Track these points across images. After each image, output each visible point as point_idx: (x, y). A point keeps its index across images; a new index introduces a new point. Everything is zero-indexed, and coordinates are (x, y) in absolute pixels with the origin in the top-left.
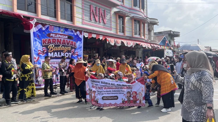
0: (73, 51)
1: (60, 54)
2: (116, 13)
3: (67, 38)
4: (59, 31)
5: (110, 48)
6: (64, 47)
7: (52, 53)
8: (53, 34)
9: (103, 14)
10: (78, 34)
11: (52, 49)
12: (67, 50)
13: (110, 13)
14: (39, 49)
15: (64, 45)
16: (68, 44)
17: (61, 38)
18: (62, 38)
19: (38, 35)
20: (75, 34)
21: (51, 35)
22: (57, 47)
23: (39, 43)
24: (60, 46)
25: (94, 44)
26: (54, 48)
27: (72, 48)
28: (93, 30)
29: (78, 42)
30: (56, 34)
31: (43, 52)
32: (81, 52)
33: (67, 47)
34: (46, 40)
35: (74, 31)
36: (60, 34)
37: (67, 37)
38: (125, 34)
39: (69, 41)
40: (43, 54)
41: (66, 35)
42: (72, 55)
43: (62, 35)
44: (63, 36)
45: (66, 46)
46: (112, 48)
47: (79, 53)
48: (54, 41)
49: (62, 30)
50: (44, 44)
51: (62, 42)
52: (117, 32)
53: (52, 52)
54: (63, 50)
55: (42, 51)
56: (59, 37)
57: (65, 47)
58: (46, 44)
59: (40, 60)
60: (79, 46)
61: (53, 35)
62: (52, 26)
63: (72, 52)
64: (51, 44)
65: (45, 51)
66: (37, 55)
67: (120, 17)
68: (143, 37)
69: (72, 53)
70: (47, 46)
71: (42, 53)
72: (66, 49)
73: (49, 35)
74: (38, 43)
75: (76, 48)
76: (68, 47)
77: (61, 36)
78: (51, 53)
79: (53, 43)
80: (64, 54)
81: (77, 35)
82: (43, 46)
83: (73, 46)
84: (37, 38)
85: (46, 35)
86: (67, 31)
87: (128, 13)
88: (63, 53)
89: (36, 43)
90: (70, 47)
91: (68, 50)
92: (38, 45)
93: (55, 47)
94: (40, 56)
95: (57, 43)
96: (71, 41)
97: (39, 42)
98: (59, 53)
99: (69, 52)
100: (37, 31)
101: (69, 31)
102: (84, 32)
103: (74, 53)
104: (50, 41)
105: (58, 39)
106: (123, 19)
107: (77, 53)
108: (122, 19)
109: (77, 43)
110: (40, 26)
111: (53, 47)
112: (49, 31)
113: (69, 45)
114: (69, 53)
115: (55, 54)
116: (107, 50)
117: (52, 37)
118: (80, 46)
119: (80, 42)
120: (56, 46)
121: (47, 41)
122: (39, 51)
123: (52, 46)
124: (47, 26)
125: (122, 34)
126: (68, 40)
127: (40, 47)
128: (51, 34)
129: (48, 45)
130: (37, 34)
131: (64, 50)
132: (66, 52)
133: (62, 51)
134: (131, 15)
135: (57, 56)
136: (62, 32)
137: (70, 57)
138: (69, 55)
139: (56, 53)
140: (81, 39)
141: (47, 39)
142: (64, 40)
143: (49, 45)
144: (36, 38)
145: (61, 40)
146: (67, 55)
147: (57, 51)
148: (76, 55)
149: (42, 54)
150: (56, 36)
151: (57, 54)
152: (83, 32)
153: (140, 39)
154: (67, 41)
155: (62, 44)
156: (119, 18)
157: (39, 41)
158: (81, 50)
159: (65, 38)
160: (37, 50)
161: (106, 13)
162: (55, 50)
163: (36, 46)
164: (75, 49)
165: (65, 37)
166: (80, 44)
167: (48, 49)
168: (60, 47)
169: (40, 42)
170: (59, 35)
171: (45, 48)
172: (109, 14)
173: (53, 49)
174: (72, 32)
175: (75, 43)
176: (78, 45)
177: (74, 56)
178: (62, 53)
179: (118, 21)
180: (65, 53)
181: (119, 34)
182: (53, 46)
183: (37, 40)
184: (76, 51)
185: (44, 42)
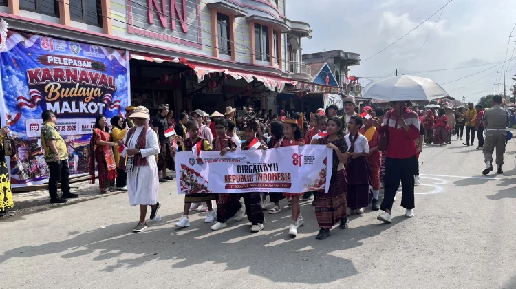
0: (109, 98)
1: (77, 107)
2: (210, 7)
3: (89, 68)
4: (68, 48)
5: (198, 91)
6: (85, 89)
7: (57, 104)
8: (53, 56)
9: (179, 10)
10: (117, 58)
11: (54, 94)
12: (93, 96)
13: (196, 7)
14: (20, 94)
15: (84, 84)
16: (94, 81)
17: (75, 66)
18: (78, 67)
19: (15, 59)
20: (110, 58)
21: (50, 59)
22: (68, 89)
23: (20, 78)
24: (75, 86)
25: (158, 81)
26: (60, 91)
27: (104, 91)
28: (156, 49)
29: (120, 76)
30: (62, 57)
31: (32, 100)
32: (126, 99)
33: (93, 89)
34: (36, 72)
35: (104, 50)
36: (73, 59)
37: (89, 65)
38: (233, 59)
39: (97, 75)
40: (31, 107)
41: (86, 60)
42: (105, 109)
43: (77, 59)
44: (79, 61)
45: (91, 87)
46: (204, 91)
47: (121, 104)
48: (59, 73)
49: (75, 47)
50: (32, 81)
51: (79, 77)
52: (214, 54)
53: (56, 101)
54: (84, 95)
55: (28, 98)
56: (71, 65)
57: (89, 89)
58: (38, 80)
59: (23, 120)
60: (122, 85)
61: (55, 60)
62: (49, 39)
63: (105, 102)
64: (52, 81)
65: (38, 99)
66: (13, 109)
67: (221, 17)
68: (276, 66)
69: (105, 104)
70: (41, 88)
71: (29, 104)
72: (90, 93)
73: (43, 60)
74: (15, 79)
75: (115, 91)
76: (95, 88)
77: (75, 63)
78: (53, 103)
79: (56, 80)
80: (87, 107)
81: (114, 59)
82: (30, 87)
83: (107, 86)
84: (13, 68)
85: (36, 60)
86: (89, 51)
87: (239, 8)
88: (85, 104)
89: (10, 80)
90: (99, 87)
91: (95, 95)
92: (17, 83)
93: (63, 89)
94: (24, 111)
95: (68, 80)
96: (100, 74)
97: (18, 76)
98: (73, 103)
99: (97, 100)
100: (11, 50)
101: (92, 50)
102: (131, 52)
103: (110, 103)
104: (49, 75)
105: (68, 71)
106: (228, 22)
107: (117, 103)
108: (225, 21)
109: (116, 79)
110: (18, 38)
111: (58, 88)
112: (41, 49)
113: (97, 84)
114: (99, 104)
115: (64, 106)
116: (192, 96)
117: (52, 64)
118: (125, 87)
119: (123, 77)
120: (63, 86)
121: (39, 75)
122: (19, 98)
123: (54, 86)
124: (35, 38)
125: (226, 58)
126: (94, 72)
127: (22, 88)
128: (49, 57)
129: (45, 85)
130: (13, 57)
131: (86, 96)
132: (92, 101)
133: (82, 99)
134: (246, 13)
135: (70, 111)
136: (76, 53)
137: (101, 112)
138: (98, 107)
139: (66, 104)
140: (126, 70)
141: (41, 69)
142: (83, 73)
143: (48, 83)
144: (10, 68)
145: (75, 71)
146: (93, 108)
147: (69, 100)
148: (115, 109)
149: (28, 106)
150: (62, 61)
151: (68, 106)
152: (127, 53)
153: (269, 70)
154: (90, 73)
155: (80, 81)
156: (218, 19)
157: (20, 74)
158: (127, 96)
159: (85, 67)
160: (12, 97)
161: (186, 7)
162: (62, 96)
163: (12, 86)
164: (113, 93)
165: (84, 64)
166: (123, 82)
167: (45, 94)
168: (76, 89)
169: (23, 76)
170: (70, 60)
171: (35, 92)
172: (195, 10)
173: (58, 93)
174: (101, 52)
175: (111, 79)
176: (120, 84)
177: (110, 110)
178: (81, 103)
179: (217, 26)
180: (88, 103)
181: (219, 56)
182: (56, 86)
183: (13, 71)
184: (115, 99)
185: (33, 76)
